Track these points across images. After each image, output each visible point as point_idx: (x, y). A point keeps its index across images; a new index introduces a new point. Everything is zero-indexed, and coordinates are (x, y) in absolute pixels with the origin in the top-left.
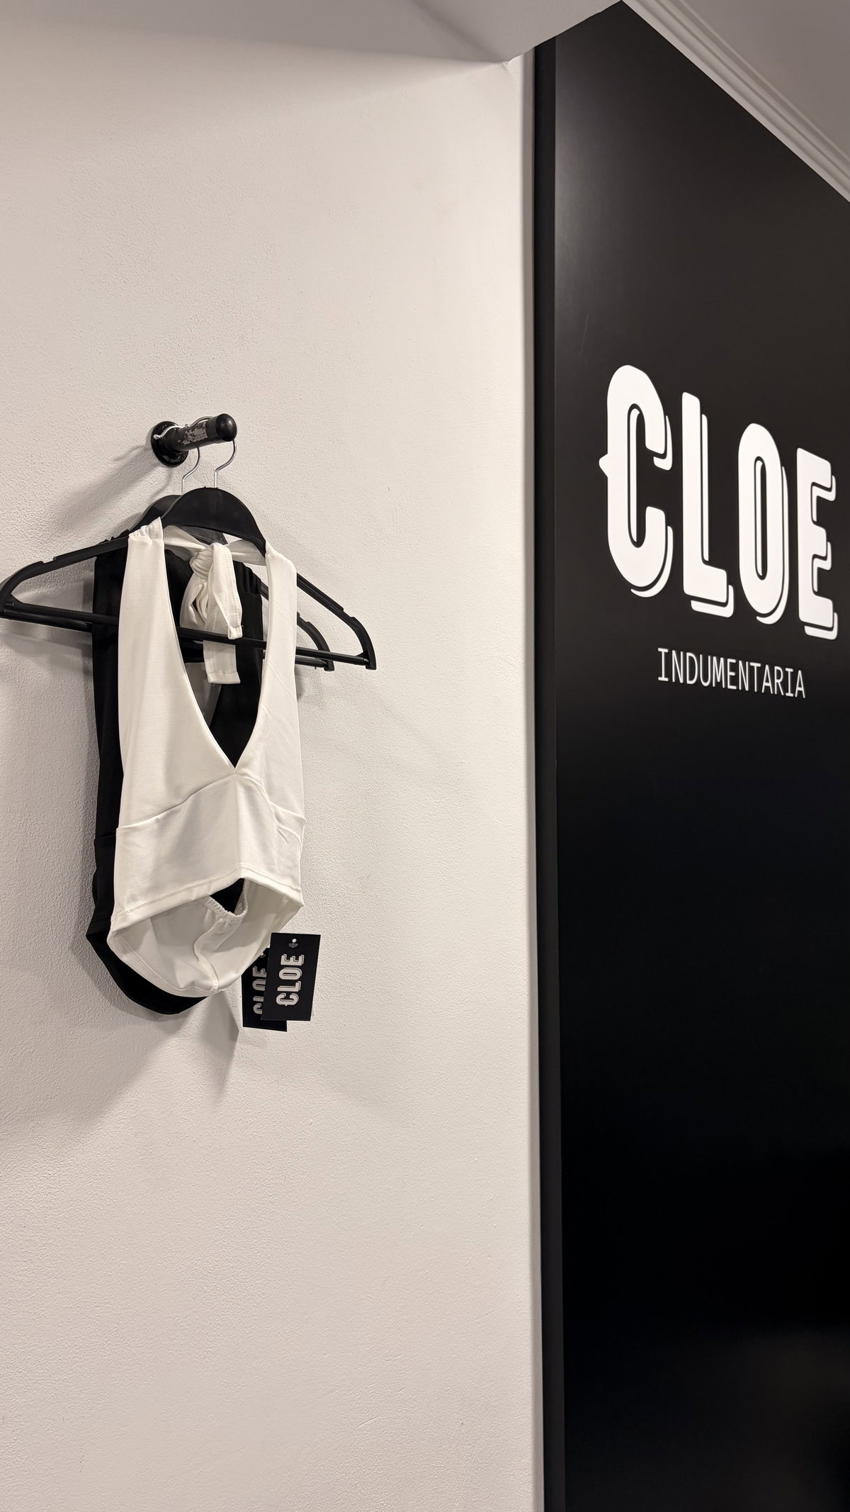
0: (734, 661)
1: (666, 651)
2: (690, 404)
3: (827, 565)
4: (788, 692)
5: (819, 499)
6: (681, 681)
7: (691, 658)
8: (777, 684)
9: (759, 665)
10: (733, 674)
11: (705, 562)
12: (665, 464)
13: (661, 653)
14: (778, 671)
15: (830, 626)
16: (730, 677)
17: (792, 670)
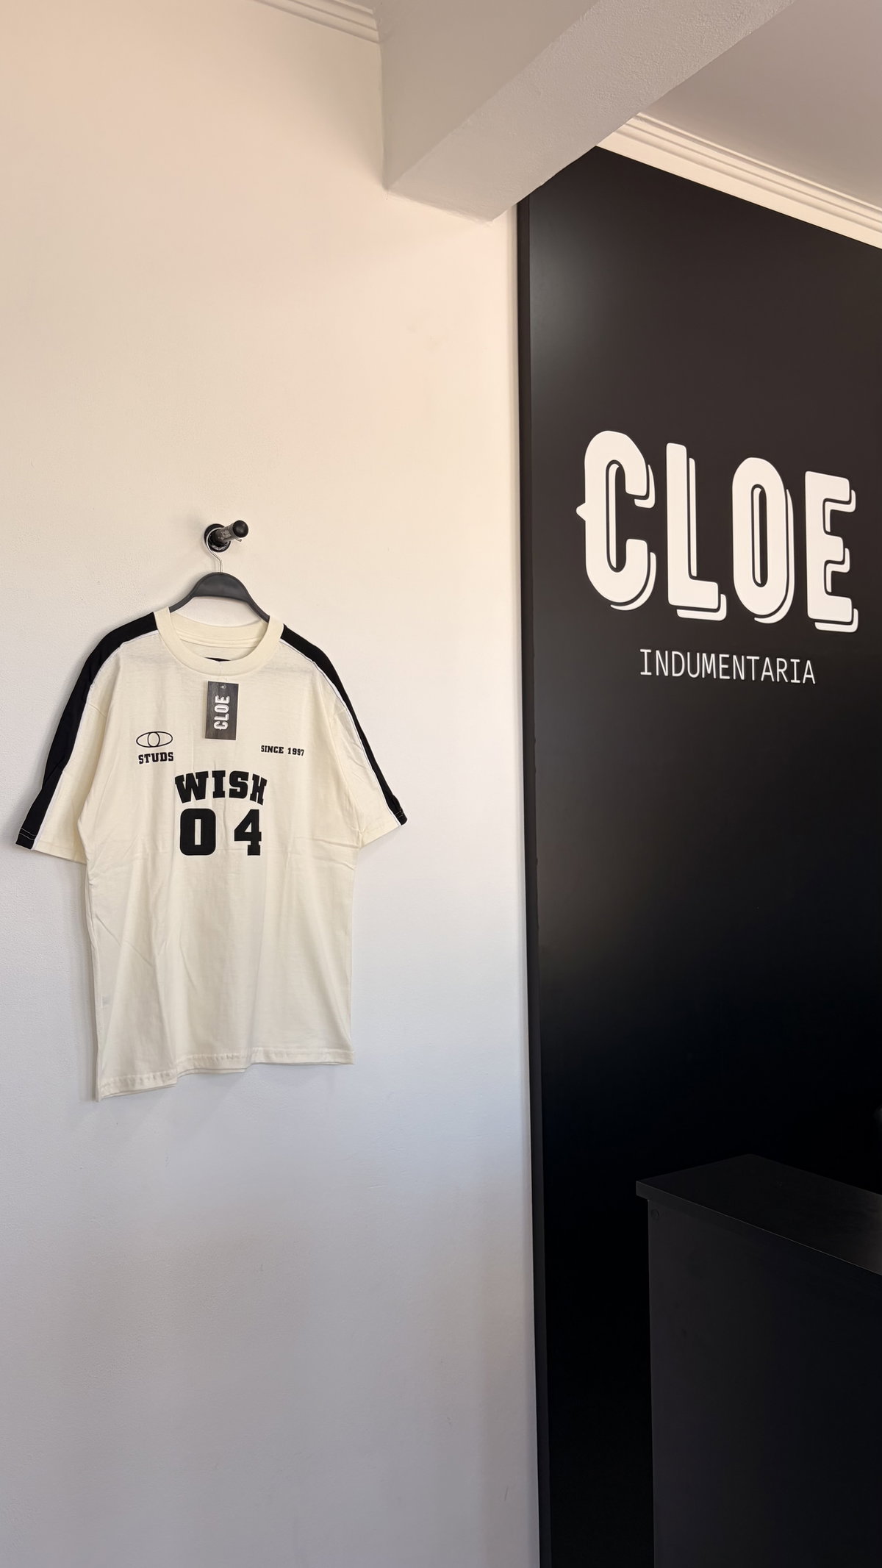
0: (727, 656)
1: (650, 651)
2: (675, 452)
3: (845, 568)
4: (793, 679)
5: (833, 513)
6: (666, 674)
7: (676, 655)
8: (780, 673)
9: (758, 658)
10: (726, 666)
11: (692, 577)
12: (649, 503)
13: (644, 653)
14: (780, 662)
15: (849, 620)
16: (723, 669)
17: (798, 661)
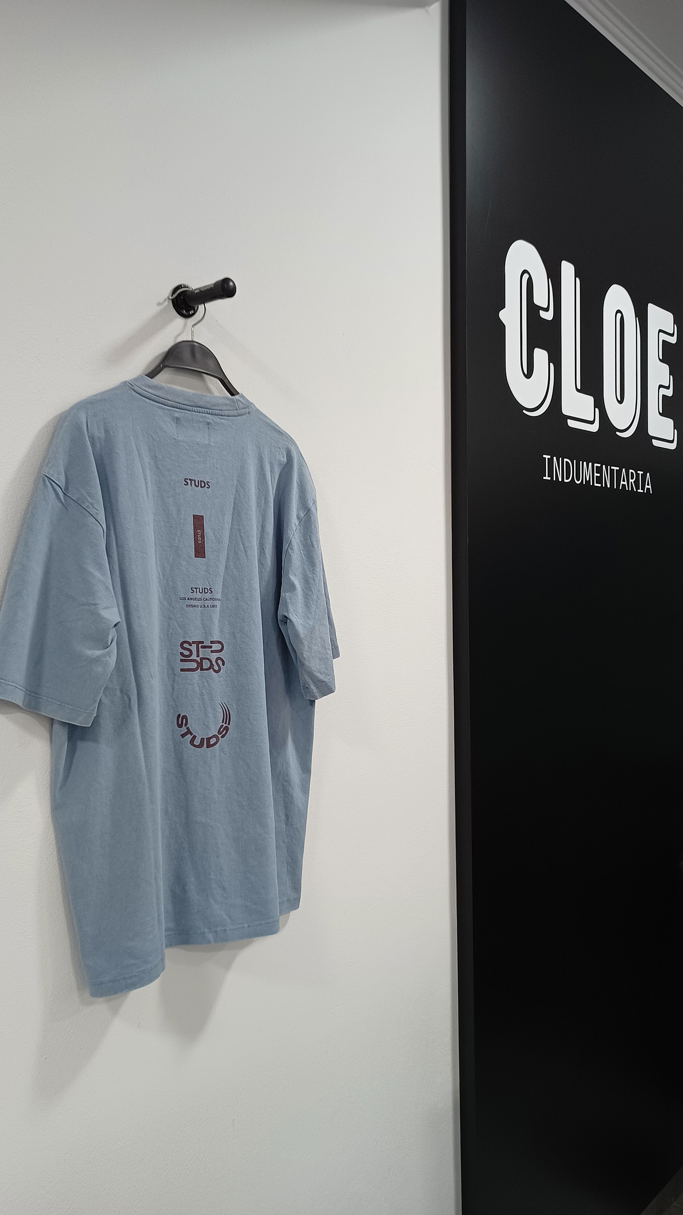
0: (599, 465)
1: (549, 457)
2: (567, 269)
3: (669, 393)
4: (638, 488)
5: (663, 340)
6: (560, 480)
7: (566, 462)
8: (631, 482)
9: (618, 468)
10: (599, 475)
11: (577, 390)
12: (548, 316)
13: (545, 458)
14: (632, 472)
15: (672, 439)
16: (596, 476)
17: (642, 473)
